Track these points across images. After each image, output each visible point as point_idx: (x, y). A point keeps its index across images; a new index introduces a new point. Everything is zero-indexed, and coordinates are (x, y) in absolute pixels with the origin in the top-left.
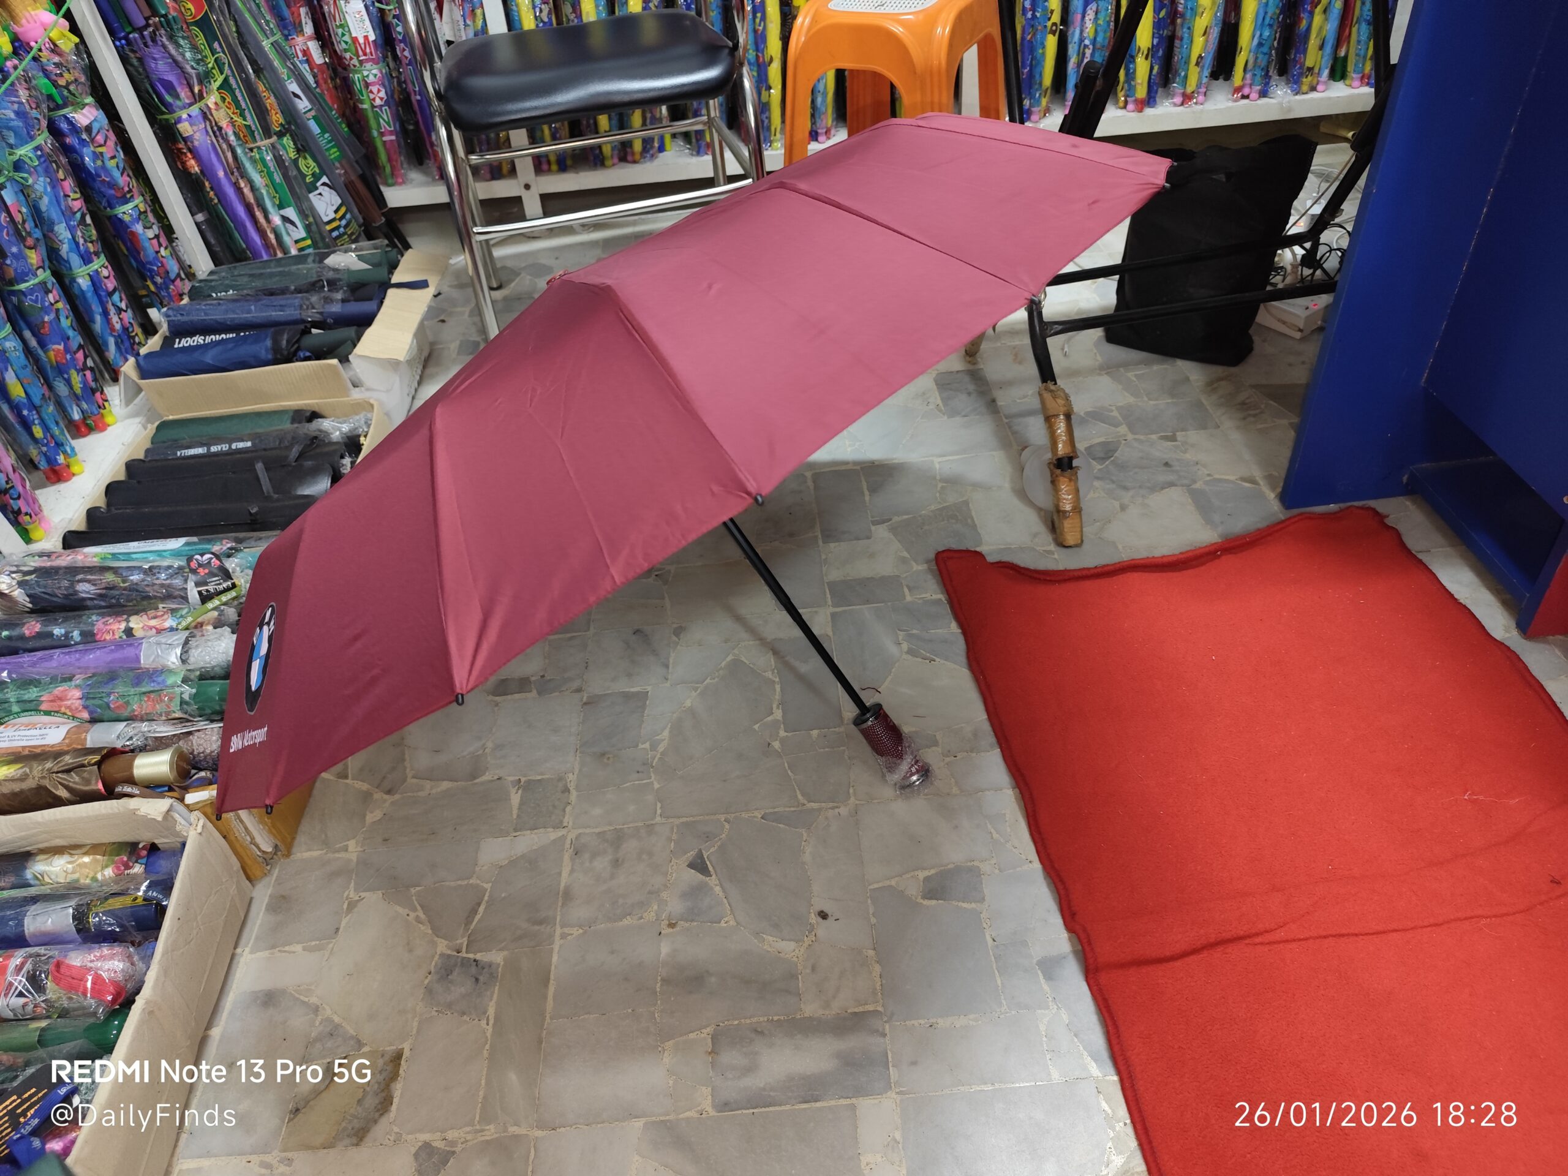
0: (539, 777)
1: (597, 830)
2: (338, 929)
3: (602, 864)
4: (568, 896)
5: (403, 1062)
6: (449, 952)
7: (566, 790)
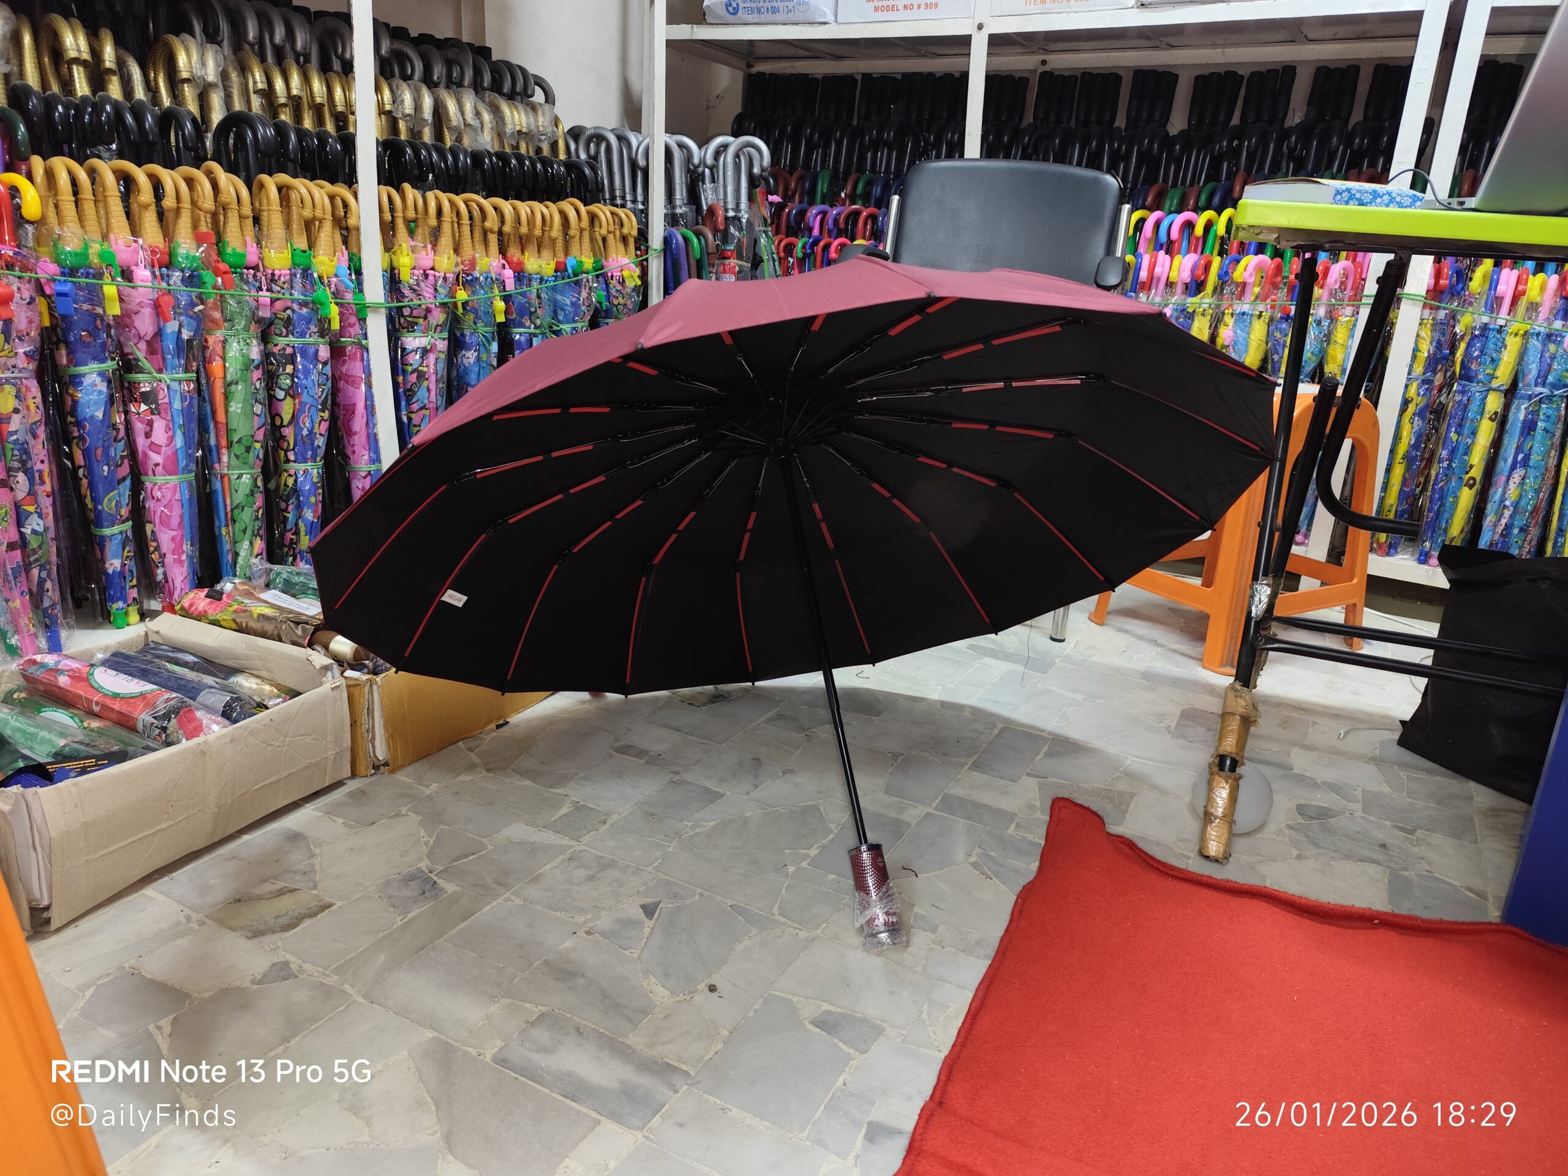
0: (593, 807)
1: (600, 854)
2: (374, 823)
3: (581, 874)
4: (536, 879)
5: (327, 911)
6: (425, 869)
7: (605, 823)
